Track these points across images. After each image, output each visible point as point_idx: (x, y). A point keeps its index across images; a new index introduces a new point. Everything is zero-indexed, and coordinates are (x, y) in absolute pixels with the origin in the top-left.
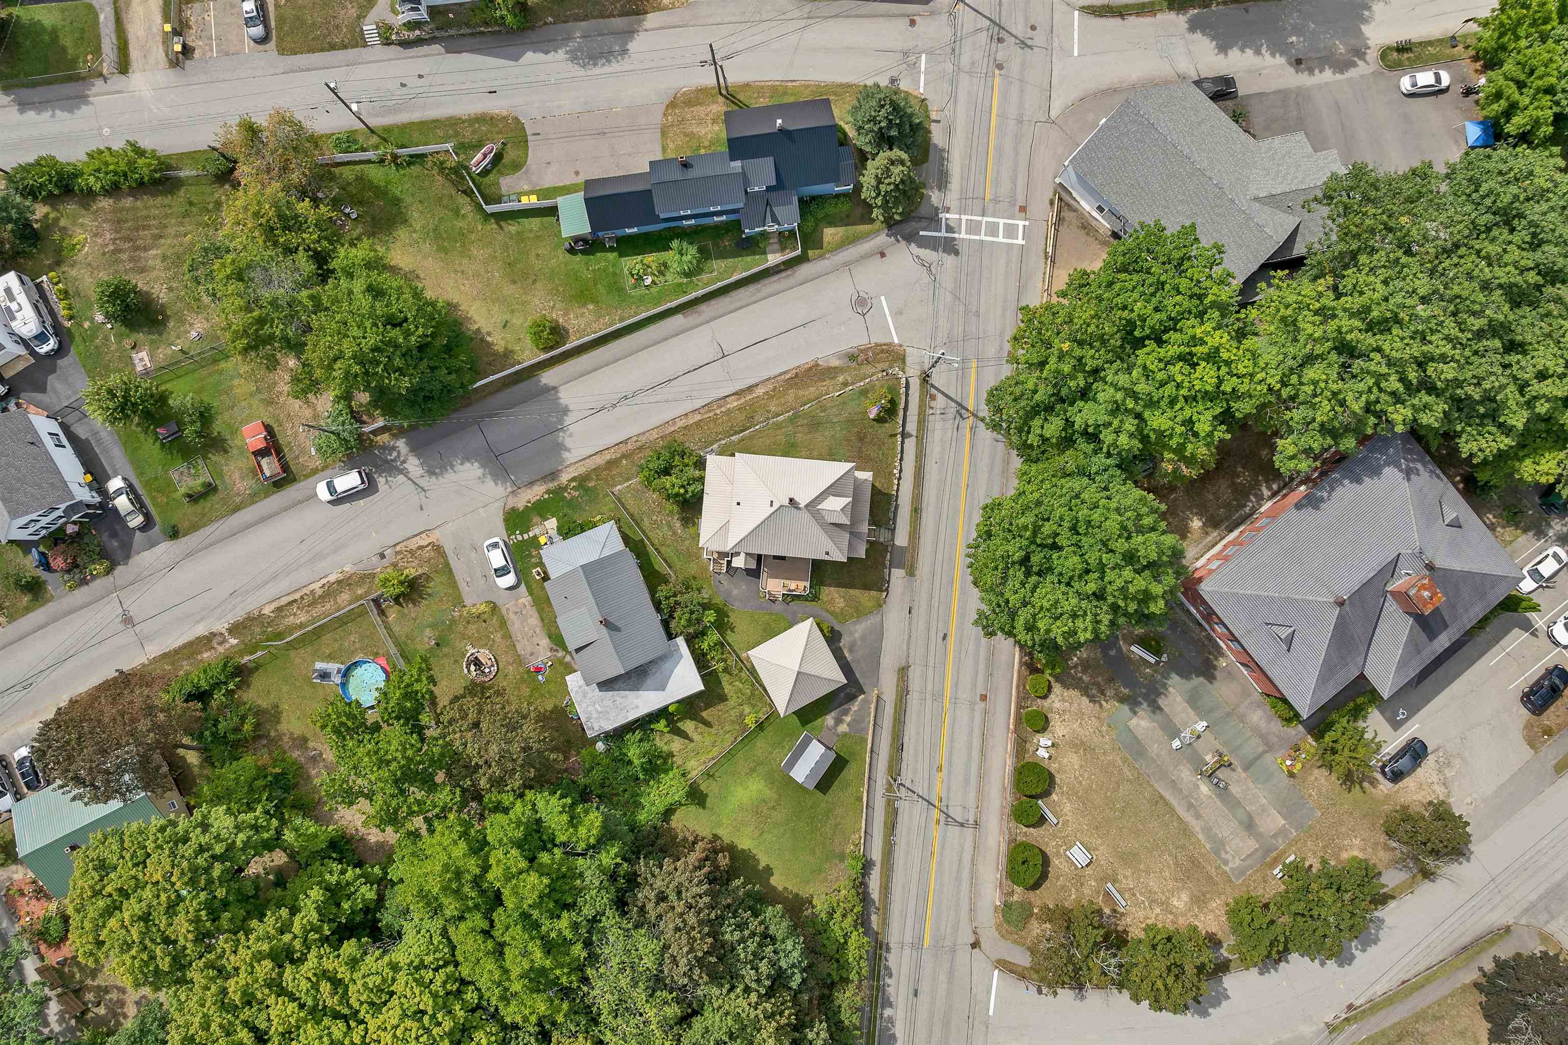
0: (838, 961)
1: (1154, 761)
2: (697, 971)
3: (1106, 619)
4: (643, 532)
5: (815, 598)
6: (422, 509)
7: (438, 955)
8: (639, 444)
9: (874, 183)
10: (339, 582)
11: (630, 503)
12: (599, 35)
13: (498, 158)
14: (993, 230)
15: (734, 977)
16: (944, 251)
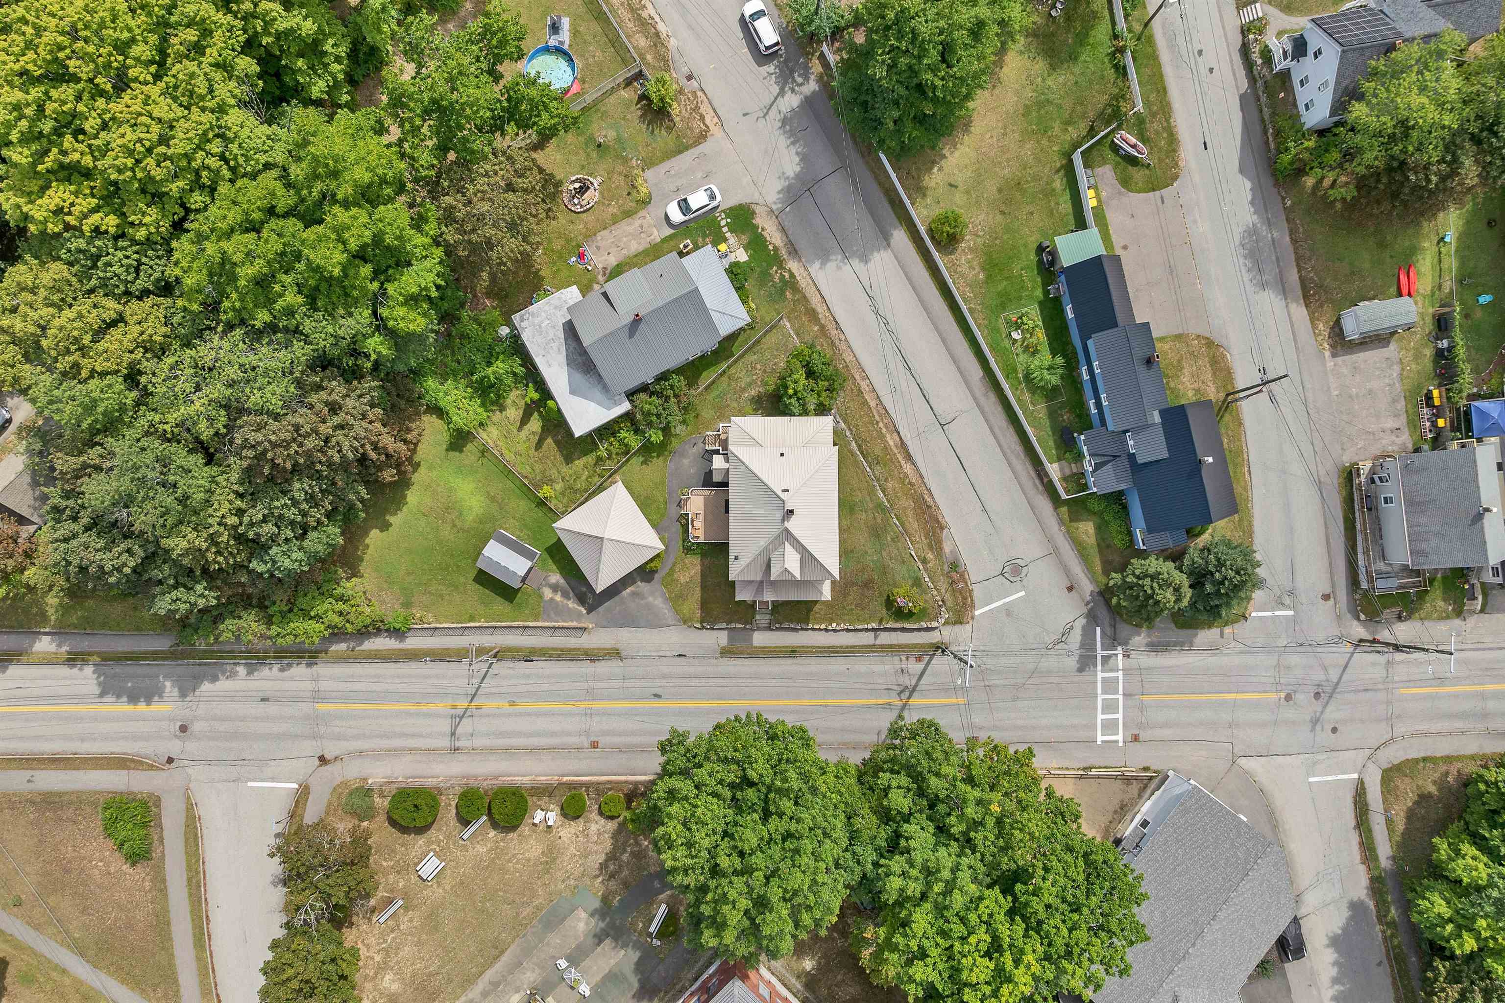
0: (290, 611)
1: (541, 941)
2: (251, 453)
3: (691, 880)
4: (742, 356)
5: (688, 549)
6: (745, 115)
7: (241, 160)
8: (837, 342)
9: (1152, 570)
10: (657, 34)
11: (772, 339)
12: (1277, 259)
13: (1132, 161)
14: (1110, 707)
15: (253, 497)
16: (1081, 656)
